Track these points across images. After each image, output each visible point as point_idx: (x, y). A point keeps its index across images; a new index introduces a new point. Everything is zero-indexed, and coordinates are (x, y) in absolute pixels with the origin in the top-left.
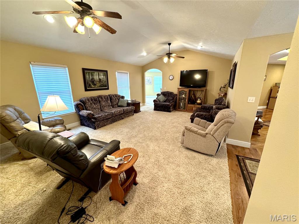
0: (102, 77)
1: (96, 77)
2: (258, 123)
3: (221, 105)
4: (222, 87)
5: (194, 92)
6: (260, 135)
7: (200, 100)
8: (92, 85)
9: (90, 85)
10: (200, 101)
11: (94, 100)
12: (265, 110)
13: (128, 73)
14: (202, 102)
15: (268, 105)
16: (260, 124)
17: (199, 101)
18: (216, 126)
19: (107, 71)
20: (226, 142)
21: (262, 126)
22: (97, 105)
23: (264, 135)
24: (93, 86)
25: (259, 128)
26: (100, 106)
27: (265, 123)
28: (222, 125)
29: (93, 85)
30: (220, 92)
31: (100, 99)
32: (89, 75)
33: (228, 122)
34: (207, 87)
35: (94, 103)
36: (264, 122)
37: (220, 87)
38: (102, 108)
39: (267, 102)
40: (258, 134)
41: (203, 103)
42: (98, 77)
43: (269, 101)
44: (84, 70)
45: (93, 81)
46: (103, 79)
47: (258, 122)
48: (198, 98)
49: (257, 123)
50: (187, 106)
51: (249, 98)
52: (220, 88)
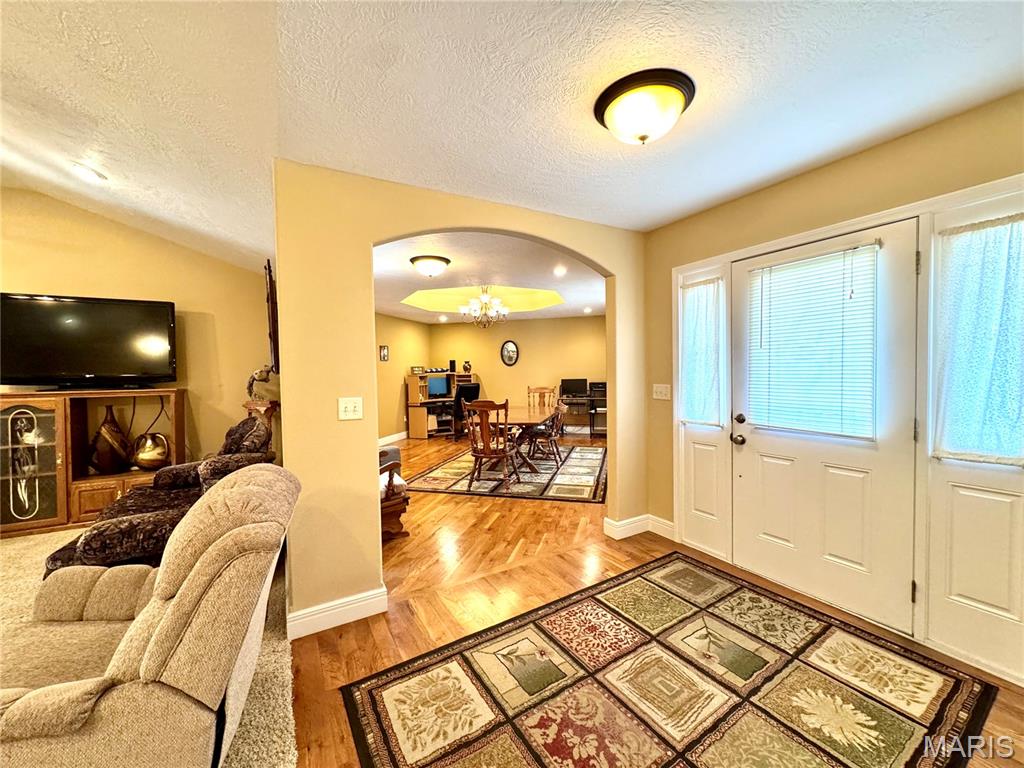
2: (394, 494)
3: (238, 451)
4: (254, 379)
5: (109, 409)
6: (408, 530)
7: (156, 444)
10: (159, 450)
12: (405, 442)
14: (167, 454)
15: (408, 429)
16: (400, 493)
17: (148, 453)
18: (174, 601)
20: (288, 636)
21: (406, 500)
23: (419, 525)
25: (399, 508)
27: (412, 485)
28: (210, 584)
30: (249, 399)
33: (243, 551)
34: (185, 378)
36: (410, 480)
37: (247, 380)
39: (405, 420)
40: (403, 530)
41: (173, 458)
43: (408, 418)
47: (393, 490)
48: (143, 437)
49: (391, 493)
50: (68, 494)
51: (343, 402)
52: (247, 385)
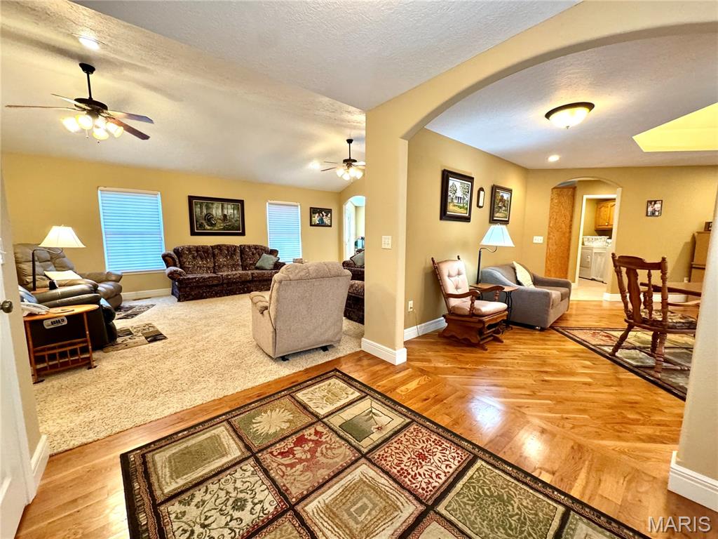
0: (230, 210)
1: (217, 211)
8: (207, 226)
9: (201, 226)
11: (203, 252)
13: (299, 207)
19: (243, 201)
22: (207, 261)
24: (209, 228)
26: (215, 263)
29: (209, 226)
31: (216, 251)
32: (201, 208)
35: (201, 257)
38: (217, 268)
42: (220, 211)
44: (191, 198)
45: (209, 219)
46: (232, 216)
